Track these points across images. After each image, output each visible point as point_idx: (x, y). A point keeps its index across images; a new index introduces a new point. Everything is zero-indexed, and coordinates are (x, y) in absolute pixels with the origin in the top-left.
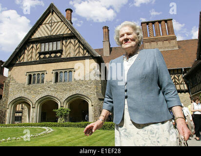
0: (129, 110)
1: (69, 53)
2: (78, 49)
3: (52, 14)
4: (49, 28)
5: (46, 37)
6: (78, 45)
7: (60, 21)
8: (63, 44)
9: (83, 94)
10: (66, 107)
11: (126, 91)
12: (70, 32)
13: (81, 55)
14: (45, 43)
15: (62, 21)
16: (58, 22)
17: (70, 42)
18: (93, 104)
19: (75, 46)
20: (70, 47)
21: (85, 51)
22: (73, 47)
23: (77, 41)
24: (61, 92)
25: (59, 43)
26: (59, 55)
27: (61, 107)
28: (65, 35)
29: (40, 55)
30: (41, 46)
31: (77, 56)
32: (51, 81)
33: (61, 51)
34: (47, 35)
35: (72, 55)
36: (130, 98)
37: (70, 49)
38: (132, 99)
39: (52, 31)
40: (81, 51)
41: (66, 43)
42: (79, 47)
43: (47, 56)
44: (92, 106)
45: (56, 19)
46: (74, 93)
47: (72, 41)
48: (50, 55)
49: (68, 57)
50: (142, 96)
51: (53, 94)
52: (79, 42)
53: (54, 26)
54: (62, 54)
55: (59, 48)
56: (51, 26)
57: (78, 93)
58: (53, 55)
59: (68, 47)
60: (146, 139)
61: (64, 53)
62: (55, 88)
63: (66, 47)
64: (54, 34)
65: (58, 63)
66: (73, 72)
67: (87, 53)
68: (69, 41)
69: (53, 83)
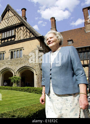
0: (53, 86)
1: (20, 37)
2: (26, 33)
3: (9, 12)
4: (7, 21)
5: (5, 28)
6: (26, 30)
7: (14, 15)
8: (15, 31)
9: (30, 66)
10: (18, 75)
11: (51, 74)
12: (20, 22)
13: (28, 37)
14: (4, 32)
15: (15, 15)
16: (12, 17)
17: (21, 29)
18: (37, 74)
19: (23, 31)
20: (20, 33)
21: (31, 34)
22: (23, 32)
23: (25, 28)
24: (14, 65)
25: (13, 31)
26: (13, 39)
27: (15, 76)
28: (17, 25)
29: (1, 41)
30: (2, 35)
31: (25, 38)
32: (8, 58)
33: (14, 36)
34: (5, 27)
35: (22, 38)
36: (53, 79)
37: (21, 34)
38: (54, 79)
39: (8, 23)
40: (28, 34)
41: (18, 30)
42: (27, 31)
43: (6, 41)
44: (36, 75)
45: (11, 15)
46: (23, 66)
47: (22, 28)
48: (8, 40)
49: (19, 40)
50: (60, 78)
51: (10, 67)
52: (27, 28)
53: (10, 19)
54: (15, 38)
55: (13, 34)
56: (8, 20)
57: (26, 65)
58: (9, 40)
59: (19, 32)
60: (63, 104)
61: (16, 37)
62: (11, 63)
63: (18, 33)
64: (10, 25)
65: (12, 45)
66: (23, 50)
67: (32, 35)
68: (19, 28)
69: (9, 59)
